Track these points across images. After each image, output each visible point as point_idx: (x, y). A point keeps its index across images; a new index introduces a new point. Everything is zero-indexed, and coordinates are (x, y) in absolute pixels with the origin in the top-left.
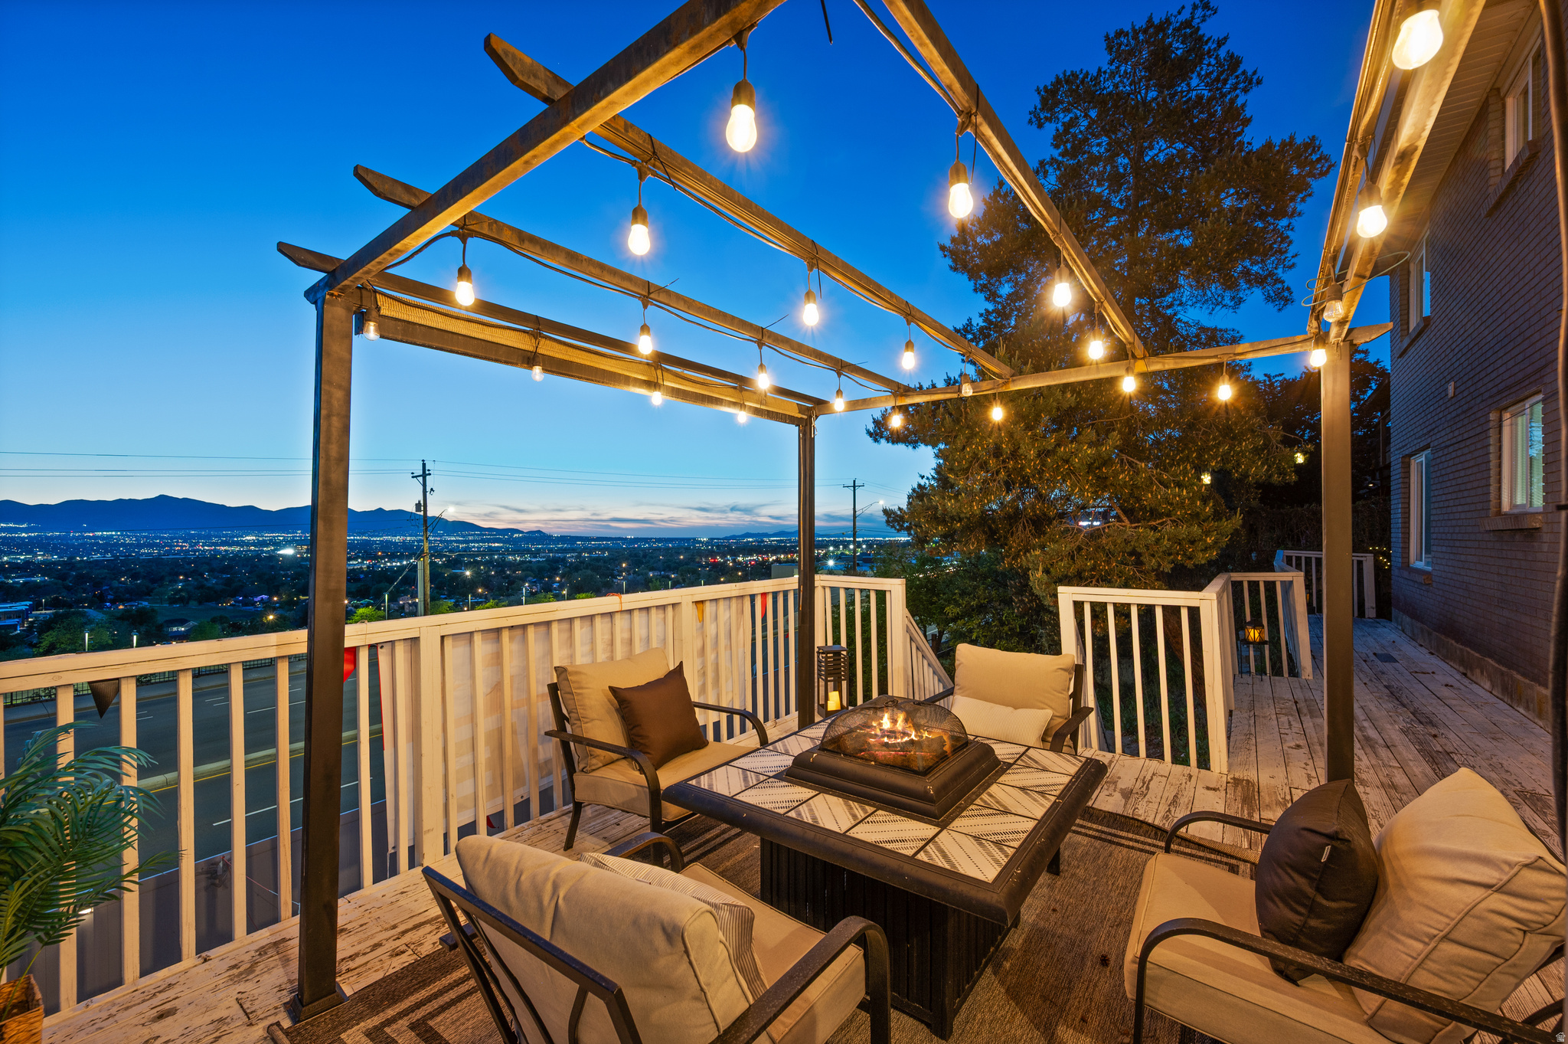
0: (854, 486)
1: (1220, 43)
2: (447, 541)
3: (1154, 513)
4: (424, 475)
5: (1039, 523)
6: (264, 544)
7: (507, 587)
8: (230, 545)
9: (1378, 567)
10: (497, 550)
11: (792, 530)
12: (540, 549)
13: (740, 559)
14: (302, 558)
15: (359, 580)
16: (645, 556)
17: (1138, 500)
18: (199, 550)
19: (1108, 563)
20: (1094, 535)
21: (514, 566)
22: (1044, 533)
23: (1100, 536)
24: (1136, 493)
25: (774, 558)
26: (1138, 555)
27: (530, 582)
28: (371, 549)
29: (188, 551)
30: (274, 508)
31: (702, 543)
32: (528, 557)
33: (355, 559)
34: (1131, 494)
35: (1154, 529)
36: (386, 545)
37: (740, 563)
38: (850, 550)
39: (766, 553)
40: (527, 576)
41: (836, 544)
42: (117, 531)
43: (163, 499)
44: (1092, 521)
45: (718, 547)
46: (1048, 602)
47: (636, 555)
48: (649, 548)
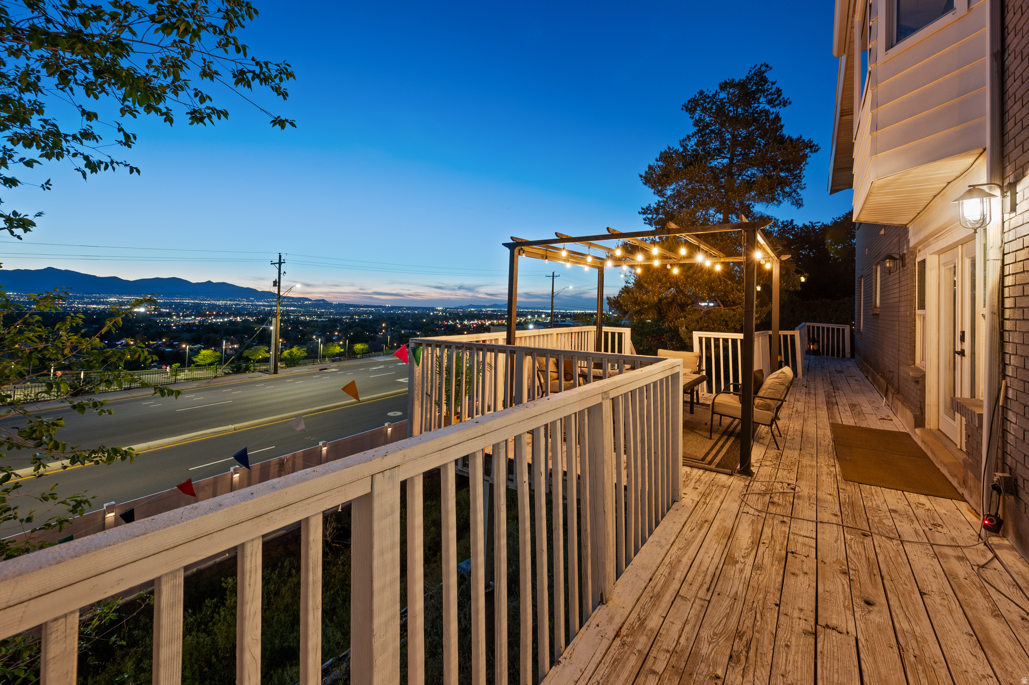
0: (553, 276)
1: (773, 83)
2: (255, 305)
3: (734, 304)
4: (280, 263)
5: (683, 306)
6: (122, 304)
7: (301, 338)
8: (98, 304)
9: (852, 332)
10: (293, 312)
11: (503, 304)
12: (323, 312)
13: (466, 322)
14: (151, 314)
15: (193, 331)
16: (399, 319)
17: (727, 297)
18: (74, 307)
19: (713, 324)
20: (709, 311)
21: (304, 323)
22: (685, 311)
23: (710, 313)
24: (727, 294)
25: (489, 322)
26: (726, 322)
27: (316, 335)
28: (202, 309)
29: (66, 307)
30: (132, 280)
31: (439, 311)
32: (315, 318)
33: (190, 316)
34: (725, 295)
35: (734, 310)
36: (212, 307)
37: (465, 325)
38: (542, 318)
39: (484, 319)
40: (314, 331)
41: (533, 314)
42: (13, 292)
43: (50, 271)
44: (708, 303)
45: (450, 314)
46: (687, 341)
47: (392, 318)
48: (402, 313)
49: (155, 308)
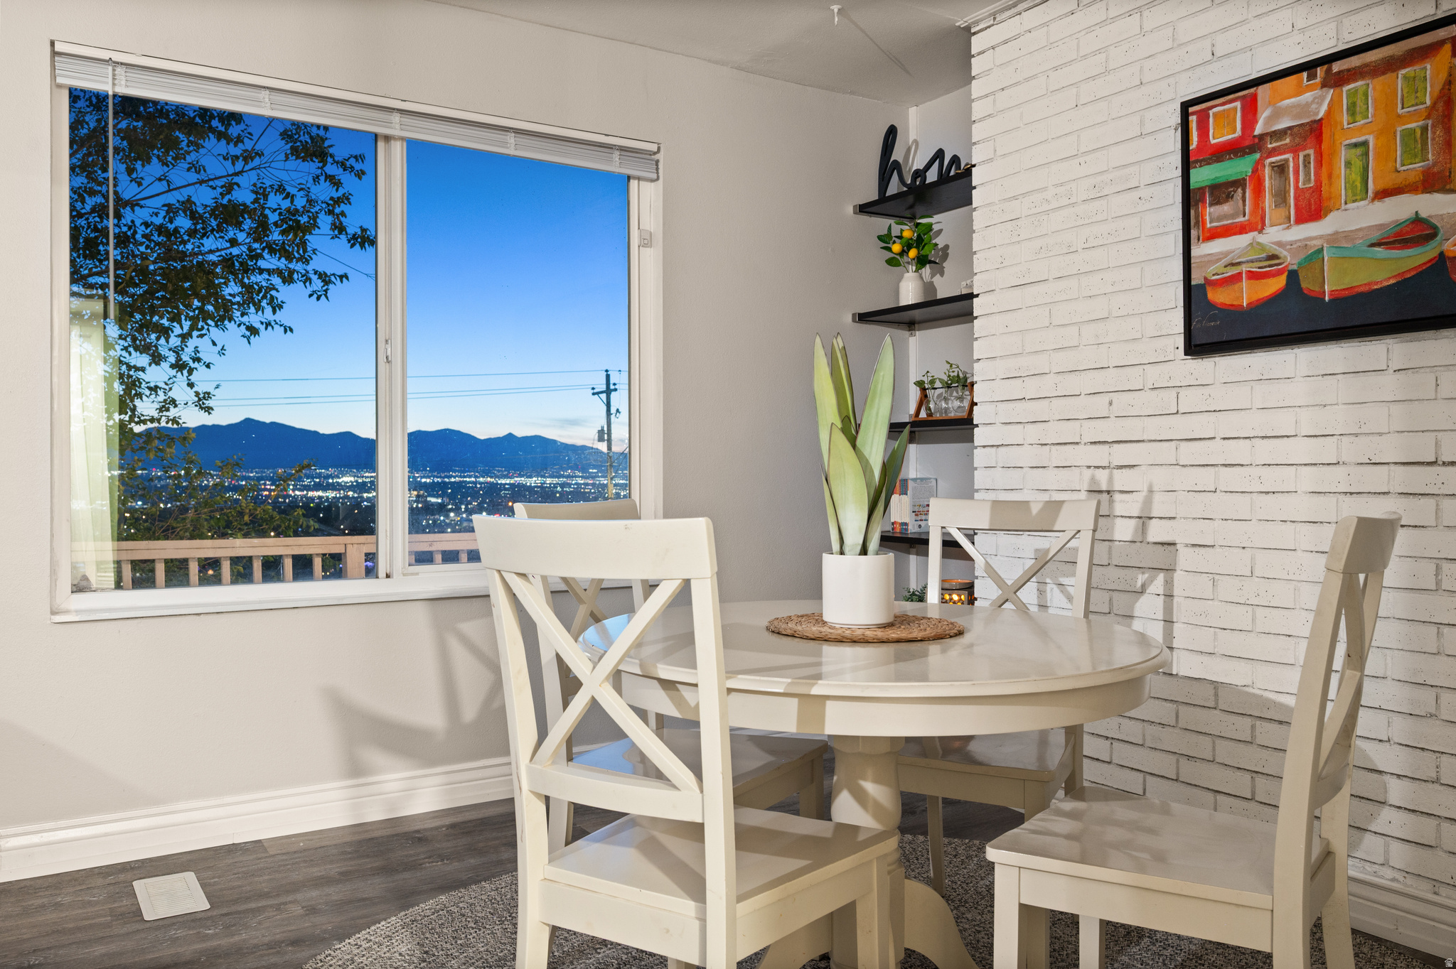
4: (608, 391)
18: (289, 495)
43: (248, 421)
49: (418, 496)
